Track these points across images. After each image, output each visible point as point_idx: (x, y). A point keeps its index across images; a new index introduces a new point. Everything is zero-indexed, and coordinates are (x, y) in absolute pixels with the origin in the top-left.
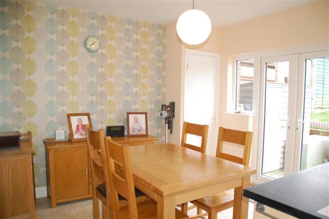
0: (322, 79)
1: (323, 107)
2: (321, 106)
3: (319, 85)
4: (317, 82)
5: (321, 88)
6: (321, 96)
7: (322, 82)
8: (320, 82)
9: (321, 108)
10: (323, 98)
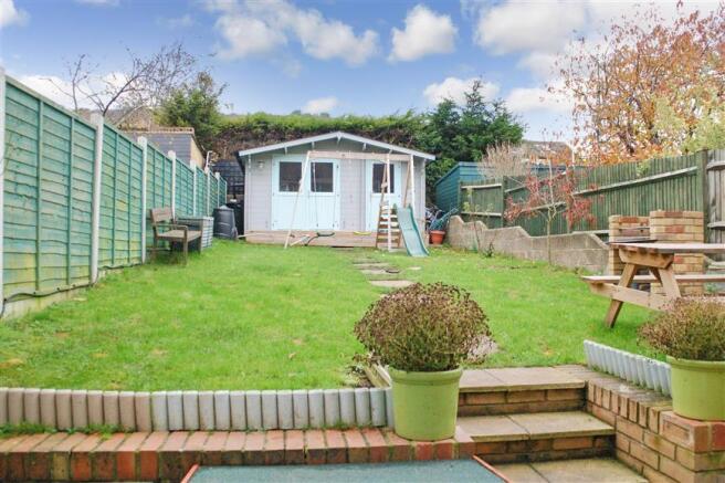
0: (32, 182)
1: (38, 293)
2: (30, 289)
3: (18, 203)
4: (11, 188)
5: (30, 218)
6: (31, 248)
7: (32, 193)
8: (21, 190)
9: (34, 296)
10: (36, 255)
